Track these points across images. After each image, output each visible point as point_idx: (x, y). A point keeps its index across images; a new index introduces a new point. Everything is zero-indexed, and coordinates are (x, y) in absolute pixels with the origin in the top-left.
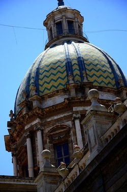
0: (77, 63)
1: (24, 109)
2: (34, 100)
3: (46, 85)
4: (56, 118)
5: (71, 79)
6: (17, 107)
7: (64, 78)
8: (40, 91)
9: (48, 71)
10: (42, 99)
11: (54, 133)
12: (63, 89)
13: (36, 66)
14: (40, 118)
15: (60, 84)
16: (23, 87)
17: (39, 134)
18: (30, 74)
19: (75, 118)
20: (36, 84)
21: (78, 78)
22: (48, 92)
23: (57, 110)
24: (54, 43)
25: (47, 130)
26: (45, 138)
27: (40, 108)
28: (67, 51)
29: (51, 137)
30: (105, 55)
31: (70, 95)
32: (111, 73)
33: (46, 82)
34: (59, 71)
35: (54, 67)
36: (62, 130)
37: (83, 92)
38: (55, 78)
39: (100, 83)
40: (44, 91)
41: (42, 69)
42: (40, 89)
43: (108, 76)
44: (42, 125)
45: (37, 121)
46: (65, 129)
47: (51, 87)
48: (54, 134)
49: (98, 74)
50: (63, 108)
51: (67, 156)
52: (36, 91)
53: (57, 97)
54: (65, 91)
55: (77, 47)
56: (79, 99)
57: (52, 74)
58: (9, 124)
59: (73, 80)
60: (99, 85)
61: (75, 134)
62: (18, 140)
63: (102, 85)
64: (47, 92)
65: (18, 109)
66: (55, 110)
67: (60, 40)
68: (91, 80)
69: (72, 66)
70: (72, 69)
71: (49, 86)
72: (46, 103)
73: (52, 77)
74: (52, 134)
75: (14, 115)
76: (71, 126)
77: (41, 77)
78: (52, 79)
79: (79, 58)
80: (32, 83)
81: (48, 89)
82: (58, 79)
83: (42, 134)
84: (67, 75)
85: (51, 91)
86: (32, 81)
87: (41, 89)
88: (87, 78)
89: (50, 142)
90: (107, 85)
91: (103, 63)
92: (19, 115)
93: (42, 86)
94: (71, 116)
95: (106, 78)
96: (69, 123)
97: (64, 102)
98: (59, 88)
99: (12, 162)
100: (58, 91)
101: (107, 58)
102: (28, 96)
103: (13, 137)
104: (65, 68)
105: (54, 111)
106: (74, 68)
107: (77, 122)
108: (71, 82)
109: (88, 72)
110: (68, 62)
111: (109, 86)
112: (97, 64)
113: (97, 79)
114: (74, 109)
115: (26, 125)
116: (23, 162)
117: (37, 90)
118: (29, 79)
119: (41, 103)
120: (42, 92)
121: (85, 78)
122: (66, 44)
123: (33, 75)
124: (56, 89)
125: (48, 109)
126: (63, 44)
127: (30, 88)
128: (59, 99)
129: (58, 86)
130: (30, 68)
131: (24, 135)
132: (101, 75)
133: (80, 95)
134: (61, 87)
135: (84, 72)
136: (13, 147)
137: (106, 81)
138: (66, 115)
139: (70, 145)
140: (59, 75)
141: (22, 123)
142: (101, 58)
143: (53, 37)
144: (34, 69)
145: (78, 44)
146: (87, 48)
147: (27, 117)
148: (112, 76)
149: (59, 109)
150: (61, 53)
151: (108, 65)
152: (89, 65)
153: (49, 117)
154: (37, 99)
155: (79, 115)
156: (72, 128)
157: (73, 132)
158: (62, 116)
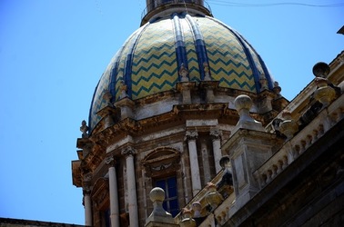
0: (194, 49)
1: (107, 119)
2: (123, 106)
3: (142, 83)
4: (157, 136)
5: (184, 74)
6: (94, 117)
7: (174, 73)
8: (133, 92)
9: (147, 61)
10: (136, 105)
11: (154, 160)
12: (171, 91)
13: (127, 51)
14: (131, 135)
15: (166, 82)
16: (104, 84)
17: (129, 161)
18: (117, 64)
19: (190, 138)
20: (127, 81)
21: (195, 73)
22: (147, 93)
23: (159, 124)
24: (156, 16)
25: (143, 155)
26: (139, 168)
27: (132, 120)
28: (178, 29)
29: (149, 167)
30: (239, 39)
31: (181, 100)
32: (248, 68)
33: (143, 78)
34: (164, 62)
35: (156, 54)
36: (167, 157)
37: (204, 97)
38: (158, 72)
39: (230, 84)
40: (139, 92)
41: (136, 56)
42: (133, 89)
43: (243, 73)
44: (134, 146)
45: (127, 140)
46: (172, 155)
47: (152, 87)
48: (154, 162)
49: (228, 68)
50: (170, 121)
51: (174, 198)
52: (127, 92)
53: (160, 103)
54: (174, 93)
55: (194, 24)
56: (197, 108)
57: (153, 65)
58: (80, 143)
59: (188, 76)
60: (228, 86)
61: (188, 163)
62: (95, 170)
63: (234, 86)
64: (144, 94)
65: (96, 119)
66: (157, 123)
67: (167, 11)
68: (217, 77)
69: (186, 54)
70: (186, 58)
71: (147, 85)
72: (142, 111)
73: (153, 70)
74: (150, 161)
75: (88, 129)
76: (182, 150)
77: (135, 69)
78: (153, 74)
79: (198, 41)
80: (121, 78)
81: (146, 90)
82: (163, 73)
83: (135, 161)
84: (179, 69)
85: (151, 92)
86: (120, 75)
87: (135, 88)
88: (210, 74)
89: (146, 175)
90: (242, 86)
91: (236, 51)
92: (98, 129)
93: (136, 84)
94: (182, 134)
95: (240, 76)
96: (179, 146)
97: (172, 111)
98: (163, 89)
99: (84, 204)
100: (162, 94)
101: (243, 44)
102: (112, 100)
103: (86, 163)
104: (174, 57)
105: (154, 125)
106: (189, 57)
107: (192, 145)
108: (184, 79)
109: (211, 65)
110: (180, 47)
111: (245, 88)
112: (227, 53)
113: (226, 76)
114: (189, 123)
115: (108, 145)
116: (101, 205)
117: (129, 91)
118: (115, 71)
119: (134, 112)
120: (137, 94)
121: (207, 74)
122: (176, 17)
123: (122, 65)
124: (158, 90)
125: (145, 122)
126: (172, 17)
127: (117, 86)
128: (164, 107)
129: (162, 86)
130: (117, 54)
131: (105, 161)
132: (232, 71)
133: (198, 102)
134: (168, 87)
135: (205, 64)
136: (86, 180)
137: (241, 81)
138: (174, 131)
139: (179, 180)
140: (165, 67)
141: (103, 142)
142: (233, 43)
143: (156, 5)
144: (124, 56)
145: (196, 18)
146: (211, 25)
147: (111, 132)
148: (250, 72)
149: (164, 122)
150: (169, 32)
151: (244, 55)
152: (213, 54)
153: (147, 134)
154: (129, 105)
155: (195, 134)
156: (184, 153)
157: (185, 161)
158: (168, 133)
